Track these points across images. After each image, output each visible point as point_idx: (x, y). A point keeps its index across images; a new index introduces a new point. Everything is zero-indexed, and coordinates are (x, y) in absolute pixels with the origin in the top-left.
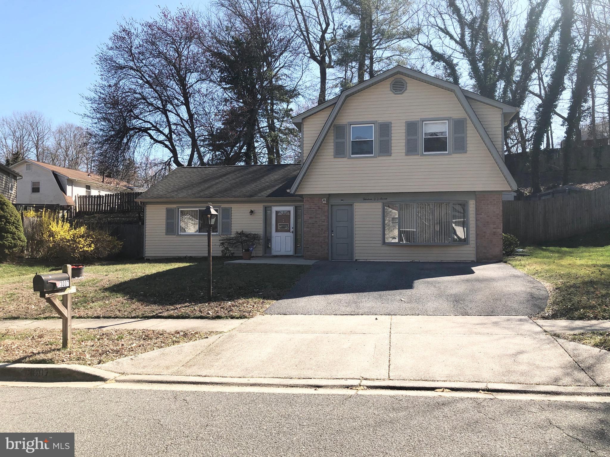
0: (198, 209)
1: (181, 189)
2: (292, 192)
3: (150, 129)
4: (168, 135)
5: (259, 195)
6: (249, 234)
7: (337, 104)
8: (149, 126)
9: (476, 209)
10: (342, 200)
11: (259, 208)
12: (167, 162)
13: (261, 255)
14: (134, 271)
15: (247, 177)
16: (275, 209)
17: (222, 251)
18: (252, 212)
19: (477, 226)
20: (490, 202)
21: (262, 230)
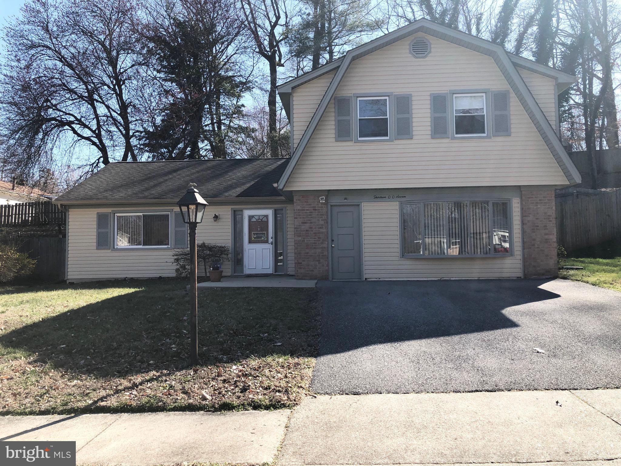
0: (141, 214)
1: (116, 188)
2: (281, 187)
3: (72, 122)
4: (95, 130)
5: (226, 194)
6: (213, 247)
7: (341, 67)
8: (72, 119)
9: (522, 209)
10: (345, 199)
11: (226, 212)
12: (93, 164)
13: (229, 274)
14: (50, 303)
15: (204, 173)
16: (247, 213)
17: (177, 270)
18: (216, 217)
19: (523, 232)
20: (540, 200)
21: (230, 241)
